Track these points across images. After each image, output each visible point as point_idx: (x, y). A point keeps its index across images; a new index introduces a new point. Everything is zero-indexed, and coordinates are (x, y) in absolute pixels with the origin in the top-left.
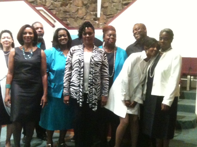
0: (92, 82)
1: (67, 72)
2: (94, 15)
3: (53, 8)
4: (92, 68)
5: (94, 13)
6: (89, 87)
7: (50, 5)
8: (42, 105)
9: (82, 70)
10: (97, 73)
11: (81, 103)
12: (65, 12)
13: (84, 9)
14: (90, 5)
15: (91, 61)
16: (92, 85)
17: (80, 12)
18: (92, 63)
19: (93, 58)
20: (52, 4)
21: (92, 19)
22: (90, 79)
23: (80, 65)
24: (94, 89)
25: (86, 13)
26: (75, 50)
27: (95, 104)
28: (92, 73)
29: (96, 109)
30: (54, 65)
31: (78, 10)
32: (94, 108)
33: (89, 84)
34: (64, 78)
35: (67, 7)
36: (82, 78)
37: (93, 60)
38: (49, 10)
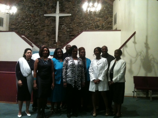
0: (79, 75)
1: (64, 71)
2: (54, 41)
3: (29, 36)
4: (79, 68)
5: (54, 40)
6: (77, 77)
7: (27, 34)
8: (52, 88)
9: (74, 69)
10: (80, 70)
11: (73, 86)
12: (37, 39)
13: (48, 37)
14: (51, 35)
15: (78, 64)
16: (78, 76)
17: (45, 39)
18: (79, 65)
19: (79, 63)
20: (28, 34)
21: (53, 43)
22: (78, 74)
23: (73, 66)
24: (79, 79)
25: (49, 40)
26: (68, 59)
27: (79, 86)
28: (78, 70)
29: (80, 89)
30: (56, 67)
31: (44, 38)
32: (79, 88)
33: (77, 76)
34: (63, 73)
35: (38, 36)
36: (74, 73)
37: (79, 64)
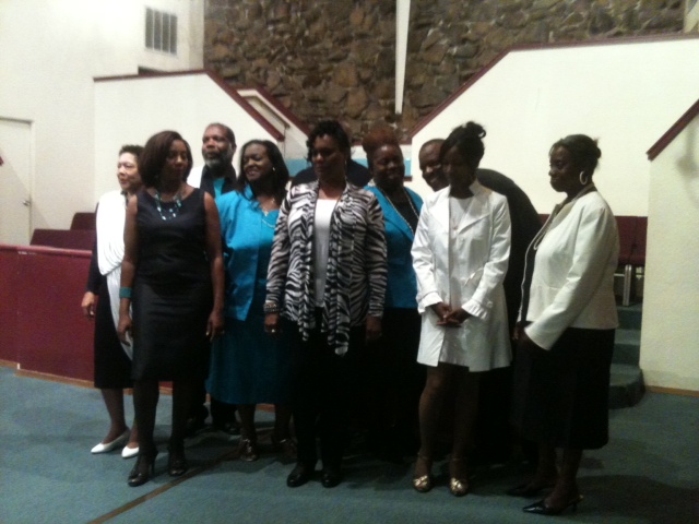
0: (336, 277)
1: (276, 253)
2: (387, 107)
3: (283, 91)
4: (337, 240)
5: (388, 102)
6: (327, 290)
7: (276, 83)
8: (210, 335)
9: (310, 245)
10: (349, 255)
12: (315, 101)
13: (361, 93)
14: (377, 83)
15: (333, 222)
16: (334, 286)
17: (352, 100)
18: (335, 228)
19: (338, 215)
20: (282, 81)
21: (383, 118)
22: (330, 271)
23: (304, 232)
24: (339, 298)
25: (368, 103)
27: (341, 338)
28: (334, 253)
29: (346, 349)
31: (346, 96)
32: (339, 346)
33: (328, 282)
35: (321, 88)
36: (308, 267)
37: (337, 220)
38: (275, 98)
